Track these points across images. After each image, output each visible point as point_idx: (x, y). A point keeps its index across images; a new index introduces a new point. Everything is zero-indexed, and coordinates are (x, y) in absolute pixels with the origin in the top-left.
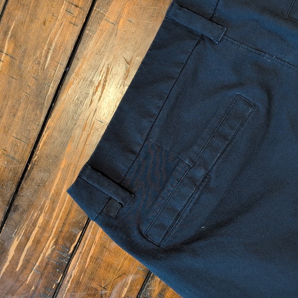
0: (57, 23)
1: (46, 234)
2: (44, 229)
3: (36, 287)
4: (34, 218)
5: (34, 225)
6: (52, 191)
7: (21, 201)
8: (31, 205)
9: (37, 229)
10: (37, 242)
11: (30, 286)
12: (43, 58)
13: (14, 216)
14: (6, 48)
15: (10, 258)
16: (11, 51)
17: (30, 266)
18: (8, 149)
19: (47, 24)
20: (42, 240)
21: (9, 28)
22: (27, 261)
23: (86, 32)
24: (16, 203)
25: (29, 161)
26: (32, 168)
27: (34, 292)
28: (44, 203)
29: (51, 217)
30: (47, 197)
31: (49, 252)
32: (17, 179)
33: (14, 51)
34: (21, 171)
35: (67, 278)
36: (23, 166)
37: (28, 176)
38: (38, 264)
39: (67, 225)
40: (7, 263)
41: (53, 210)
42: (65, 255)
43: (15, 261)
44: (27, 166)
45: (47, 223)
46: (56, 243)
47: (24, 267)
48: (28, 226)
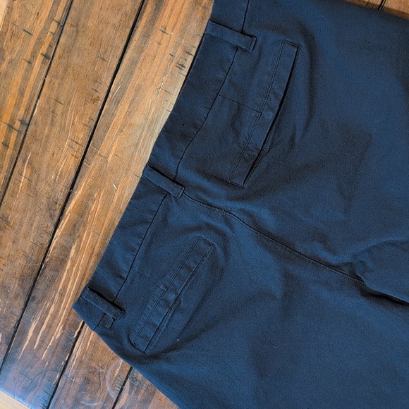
0: (63, 155)
1: (56, 321)
2: (54, 316)
3: (49, 363)
4: (47, 307)
5: (47, 313)
6: (61, 287)
7: (38, 293)
8: (44, 297)
9: (49, 316)
10: (49, 327)
11: (44, 362)
12: (53, 182)
13: (32, 305)
14: (25, 172)
15: (29, 338)
16: (28, 175)
17: (44, 345)
18: (27, 251)
19: (55, 156)
20: (53, 325)
21: (27, 157)
22: (42, 341)
23: (84, 163)
24: (33, 295)
25: (43, 262)
26: (45, 268)
27: (48, 367)
28: (55, 295)
29: (59, 307)
30: (56, 291)
31: (59, 335)
32: (34, 276)
33: (31, 175)
34: (37, 269)
35: (73, 357)
36: (38, 265)
37: (42, 273)
38: (50, 344)
39: (72, 315)
40: (27, 342)
41: (62, 302)
42: (71, 338)
43: (33, 341)
44: (42, 265)
45: (57, 311)
46: (64, 329)
47: (40, 346)
48: (43, 313)
